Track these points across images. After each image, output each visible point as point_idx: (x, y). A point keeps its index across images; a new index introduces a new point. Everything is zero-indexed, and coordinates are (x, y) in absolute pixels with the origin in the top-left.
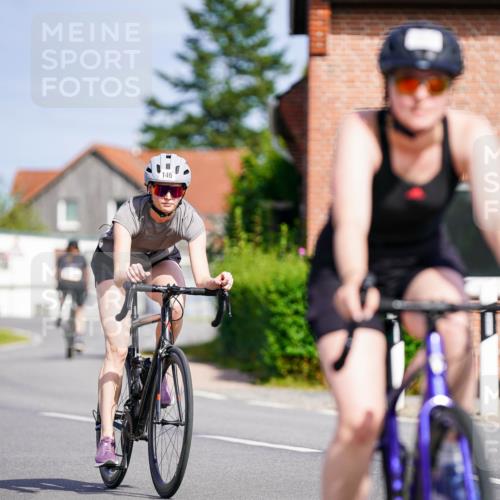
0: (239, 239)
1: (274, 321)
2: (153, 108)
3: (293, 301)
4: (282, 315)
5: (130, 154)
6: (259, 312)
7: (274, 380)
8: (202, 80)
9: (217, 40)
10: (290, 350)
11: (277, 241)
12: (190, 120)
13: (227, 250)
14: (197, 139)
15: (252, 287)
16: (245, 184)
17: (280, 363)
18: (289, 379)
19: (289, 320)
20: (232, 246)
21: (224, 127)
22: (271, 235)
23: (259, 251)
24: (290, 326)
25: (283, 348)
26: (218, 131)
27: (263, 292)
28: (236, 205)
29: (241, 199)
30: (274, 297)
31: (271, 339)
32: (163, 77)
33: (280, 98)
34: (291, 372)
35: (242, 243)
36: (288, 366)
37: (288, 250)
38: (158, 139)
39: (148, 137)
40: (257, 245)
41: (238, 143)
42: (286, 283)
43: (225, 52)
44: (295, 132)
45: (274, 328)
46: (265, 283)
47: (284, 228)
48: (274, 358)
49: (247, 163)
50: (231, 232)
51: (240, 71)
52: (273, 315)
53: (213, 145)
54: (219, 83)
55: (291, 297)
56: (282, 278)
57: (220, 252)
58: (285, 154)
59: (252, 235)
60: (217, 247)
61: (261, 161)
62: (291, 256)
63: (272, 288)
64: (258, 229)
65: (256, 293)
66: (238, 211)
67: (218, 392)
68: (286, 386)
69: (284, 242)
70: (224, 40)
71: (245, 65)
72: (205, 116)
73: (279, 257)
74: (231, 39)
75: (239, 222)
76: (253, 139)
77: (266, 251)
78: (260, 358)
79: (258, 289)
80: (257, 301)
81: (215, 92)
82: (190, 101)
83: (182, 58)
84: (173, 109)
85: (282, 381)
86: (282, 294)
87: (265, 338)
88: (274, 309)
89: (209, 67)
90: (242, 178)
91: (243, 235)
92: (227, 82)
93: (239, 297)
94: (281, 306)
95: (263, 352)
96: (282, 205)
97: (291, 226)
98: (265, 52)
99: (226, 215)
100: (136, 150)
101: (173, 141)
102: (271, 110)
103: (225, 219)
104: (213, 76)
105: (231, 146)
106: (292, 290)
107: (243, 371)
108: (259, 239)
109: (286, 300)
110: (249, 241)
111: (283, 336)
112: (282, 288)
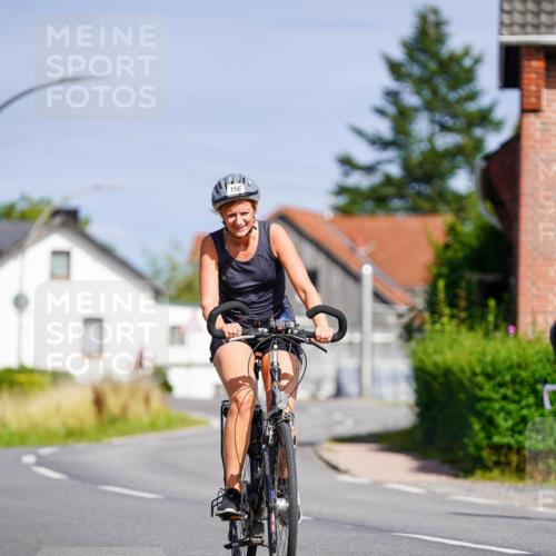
0: (441, 315)
1: (479, 406)
2: (347, 167)
3: (501, 385)
4: (489, 400)
5: (322, 217)
6: (462, 396)
7: (479, 473)
8: (402, 137)
9: (418, 93)
10: (496, 439)
11: (483, 317)
12: (388, 180)
13: (428, 327)
14: (397, 203)
15: (456, 369)
16: (450, 254)
17: (485, 454)
18: (496, 472)
19: (496, 406)
20: (434, 322)
21: (426, 189)
22: (477, 311)
23: (464, 329)
24: (498, 413)
25: (489, 437)
26: (419, 194)
27: (468, 373)
28: (438, 276)
29: (444, 270)
30: (480, 379)
31: (477, 426)
32: (359, 133)
33: (488, 158)
34: (497, 464)
35: (445, 320)
36: (494, 458)
37: (496, 327)
38: (353, 203)
39: (342, 200)
40: (463, 321)
41: (443, 207)
42: (493, 364)
43: (429, 107)
44: (505, 196)
45: (479, 415)
46: (469, 363)
47: (492, 303)
48: (479, 448)
49: (452, 230)
50: (432, 306)
51: (444, 128)
52: (480, 399)
53: (415, 210)
54: (421, 141)
55: (499, 379)
56: (489, 358)
57: (420, 329)
58: (493, 220)
59: (455, 311)
60: (417, 323)
61: (468, 228)
62: (499, 335)
63: (478, 370)
64: (463, 304)
65: (460, 375)
66: (441, 284)
67: (417, 485)
68: (492, 479)
69: (491, 318)
70: (427, 93)
71: (449, 121)
72: (405, 177)
73: (487, 335)
74: (435, 92)
75: (442, 296)
76: (458, 203)
77: (471, 328)
78: (464, 447)
79: (463, 371)
80: (461, 385)
81: (417, 150)
82: (389, 161)
83: (381, 112)
84: (370, 169)
85: (488, 475)
86: (489, 377)
87: (470, 426)
88: (479, 393)
89: (410, 123)
90: (447, 247)
91: (447, 311)
92: (430, 140)
93: (441, 379)
94: (488, 390)
95: (466, 440)
96: (490, 278)
97: (499, 301)
98: (472, 107)
99: (428, 288)
100: (329, 214)
101: (369, 205)
102: (478, 172)
103: (427, 292)
104: (414, 133)
105: (433, 212)
106: (499, 373)
107: (445, 462)
108: (463, 315)
109: (492, 383)
110: (452, 317)
111: (490, 423)
112: (489, 370)
